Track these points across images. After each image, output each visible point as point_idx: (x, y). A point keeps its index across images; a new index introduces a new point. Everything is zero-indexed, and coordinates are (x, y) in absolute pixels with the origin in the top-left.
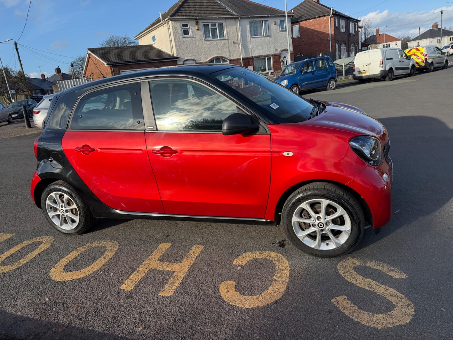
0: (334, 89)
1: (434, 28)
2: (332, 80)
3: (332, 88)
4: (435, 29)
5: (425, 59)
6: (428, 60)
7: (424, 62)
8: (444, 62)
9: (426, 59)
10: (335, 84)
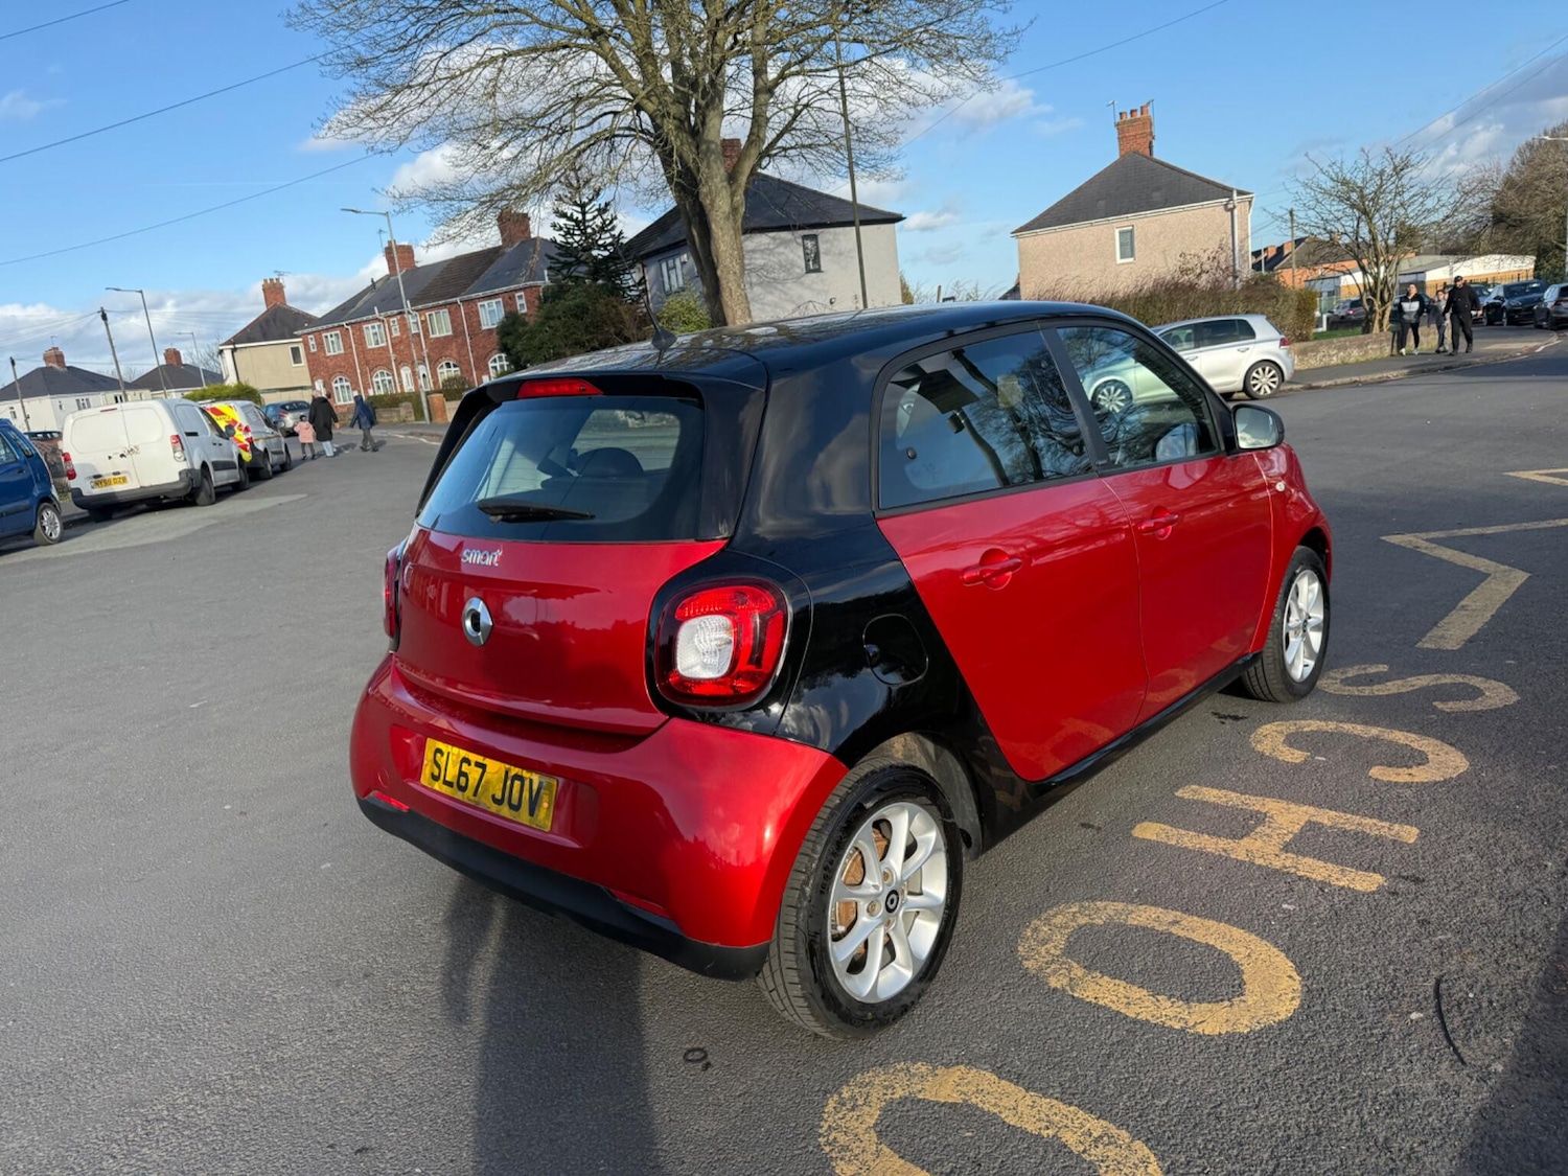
0: (61, 540)
1: (50, 364)
2: (44, 508)
3: (54, 537)
4: (55, 366)
5: (247, 440)
6: (255, 443)
7: (248, 448)
8: (284, 450)
9: (250, 441)
10: (57, 521)
